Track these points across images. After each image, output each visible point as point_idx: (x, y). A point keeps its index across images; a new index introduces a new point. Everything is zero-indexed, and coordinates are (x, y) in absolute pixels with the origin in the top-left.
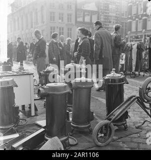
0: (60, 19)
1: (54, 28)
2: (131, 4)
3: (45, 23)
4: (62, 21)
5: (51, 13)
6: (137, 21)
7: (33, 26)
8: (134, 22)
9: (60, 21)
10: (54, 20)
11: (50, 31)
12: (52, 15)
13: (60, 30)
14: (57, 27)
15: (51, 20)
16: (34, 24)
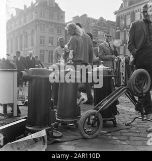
0: (50, 43)
1: (44, 51)
2: (119, 30)
3: (35, 46)
4: (52, 44)
5: (41, 37)
6: (125, 46)
7: (23, 49)
8: (122, 47)
9: (50, 45)
10: (43, 44)
11: (39, 54)
12: (42, 39)
13: (50, 53)
14: (47, 51)
15: (41, 43)
16: (23, 47)
